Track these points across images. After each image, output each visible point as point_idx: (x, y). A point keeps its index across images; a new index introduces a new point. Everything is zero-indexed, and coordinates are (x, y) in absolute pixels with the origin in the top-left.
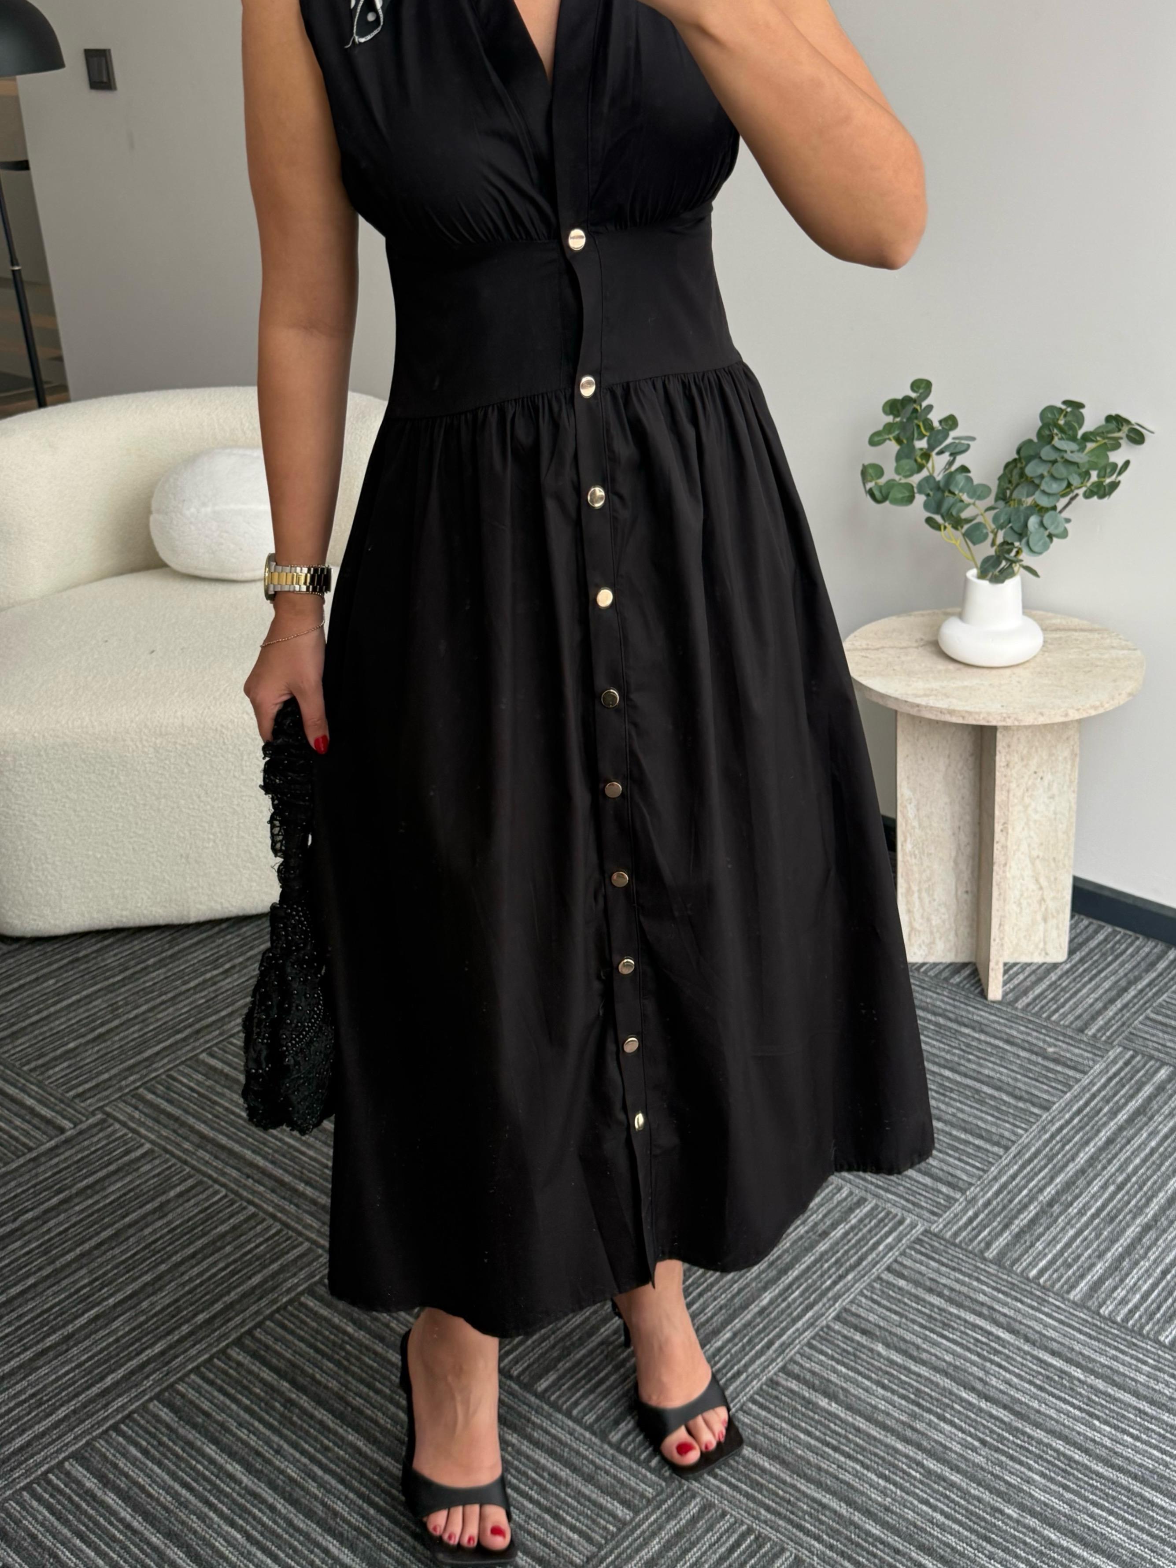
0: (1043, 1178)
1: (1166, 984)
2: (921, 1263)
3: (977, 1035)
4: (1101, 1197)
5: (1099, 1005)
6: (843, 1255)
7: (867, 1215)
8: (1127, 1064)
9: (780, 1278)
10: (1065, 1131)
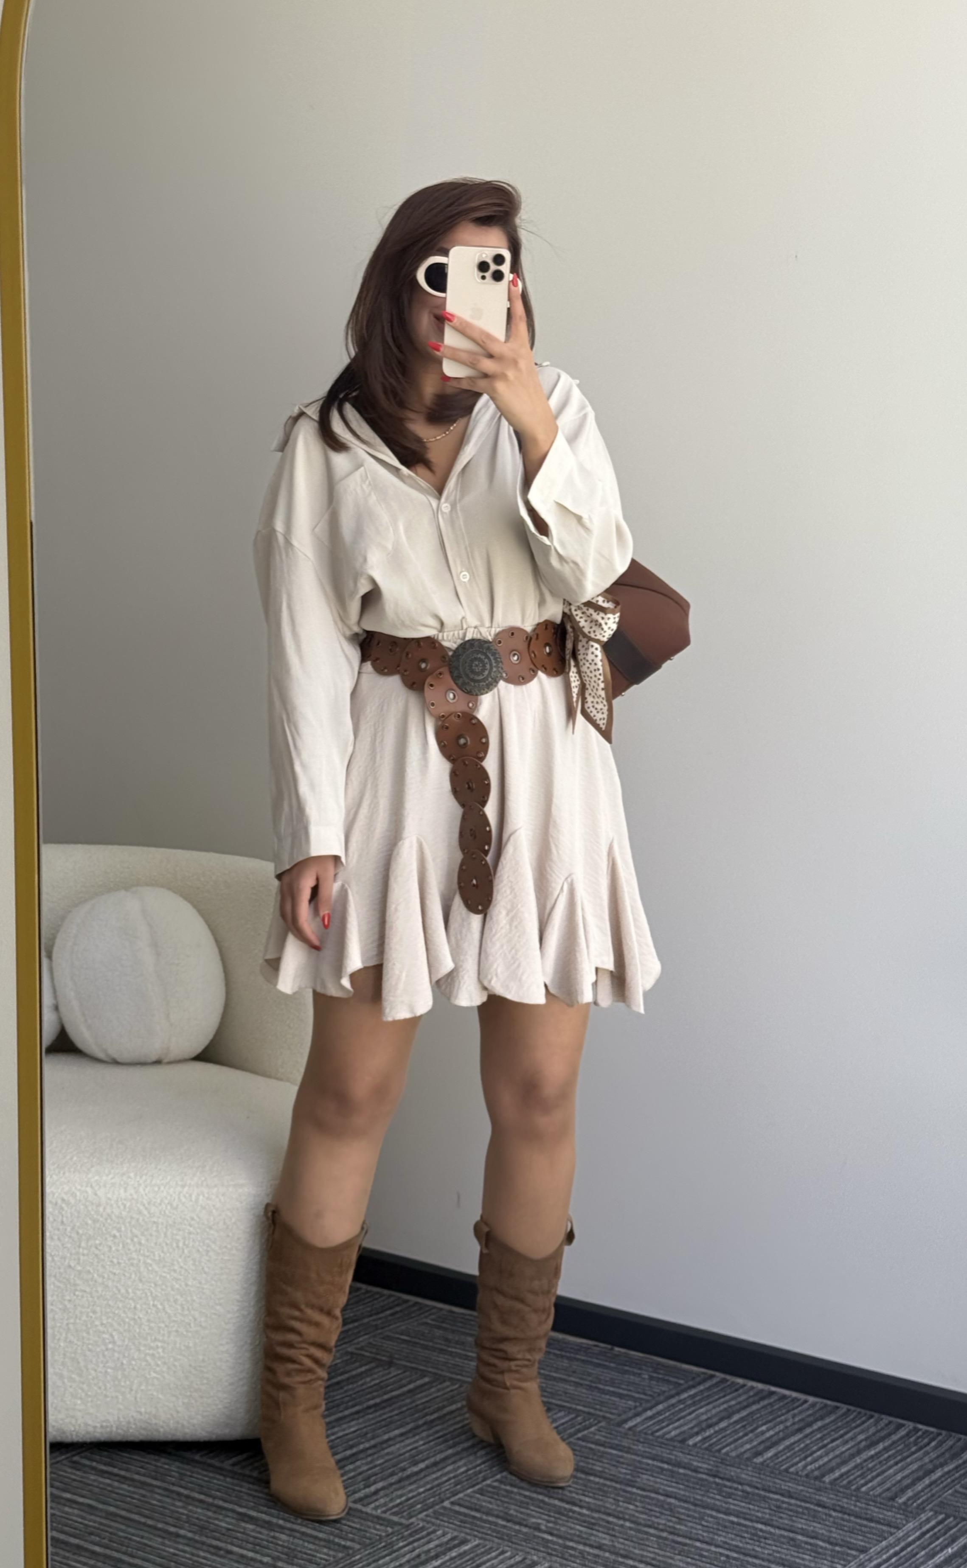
5: (908, 1481)
8: (939, 1523)
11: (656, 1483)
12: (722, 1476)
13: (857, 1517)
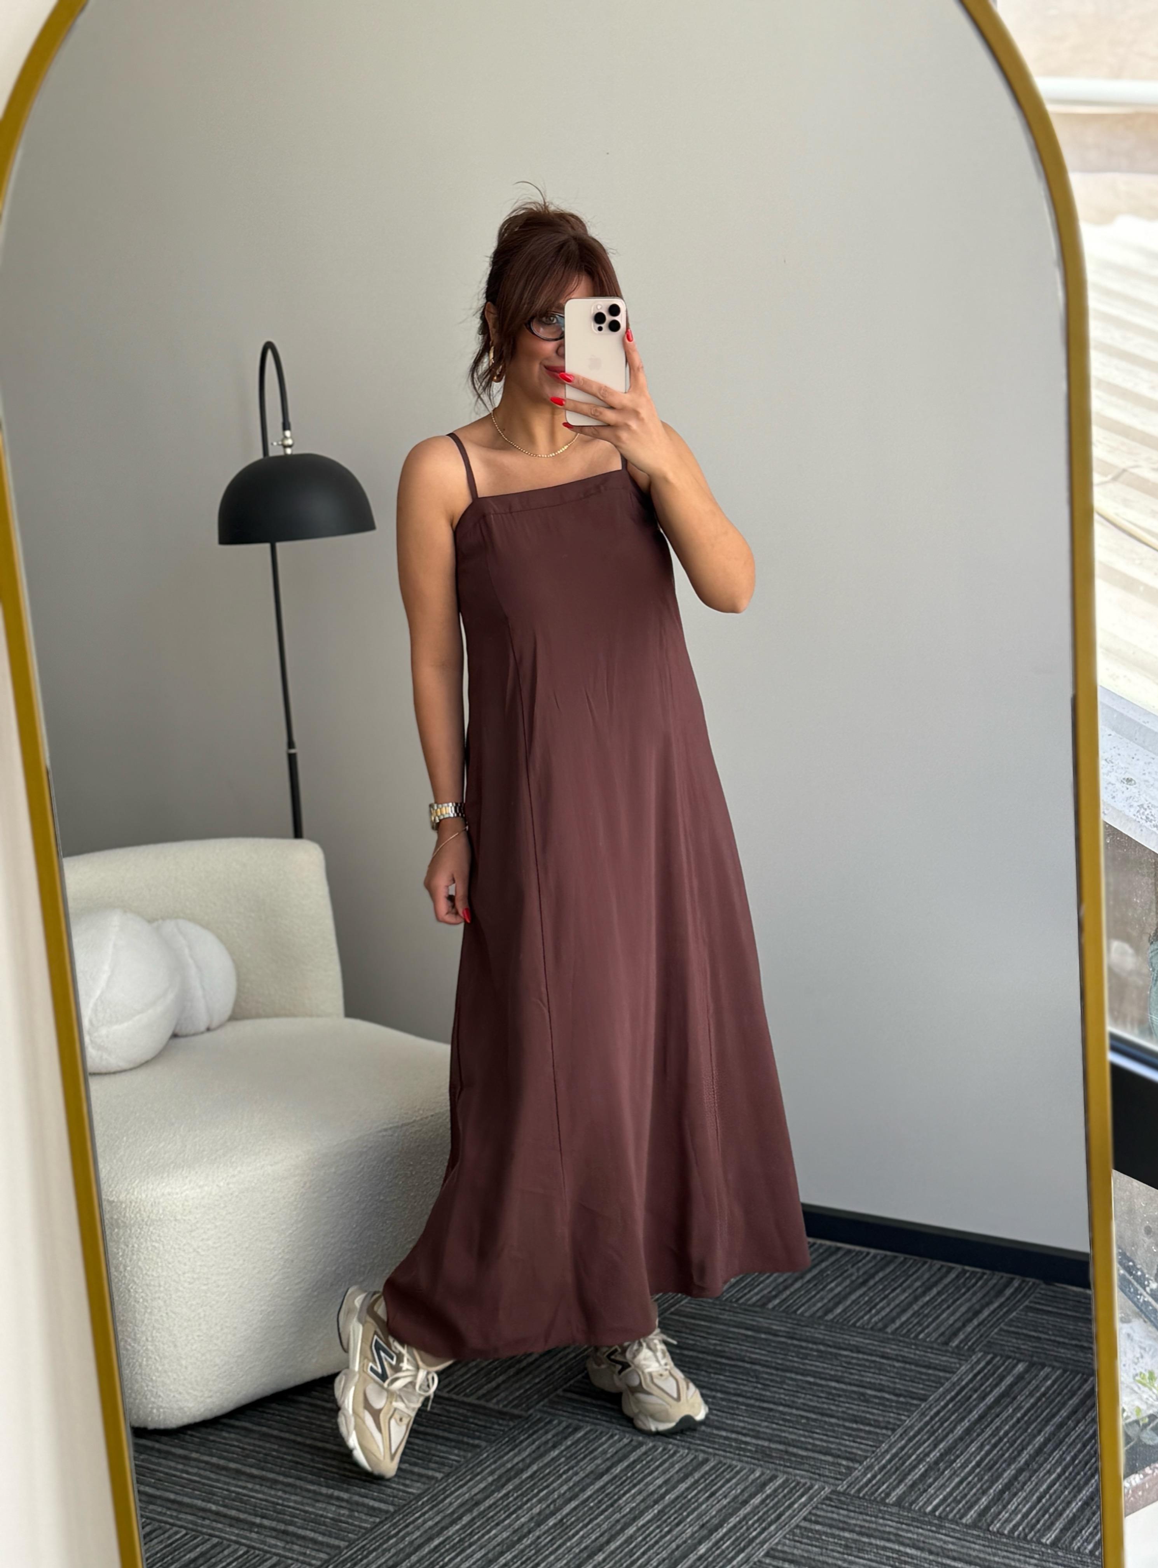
0: (929, 1446)
1: (1014, 1305)
2: (833, 1512)
3: (855, 1355)
4: (979, 1454)
5: (959, 1324)
6: (764, 1514)
7: (780, 1486)
8: (988, 1363)
9: (712, 1534)
10: (942, 1414)
11: (741, 1350)
12: (798, 1337)
13: (917, 1365)
